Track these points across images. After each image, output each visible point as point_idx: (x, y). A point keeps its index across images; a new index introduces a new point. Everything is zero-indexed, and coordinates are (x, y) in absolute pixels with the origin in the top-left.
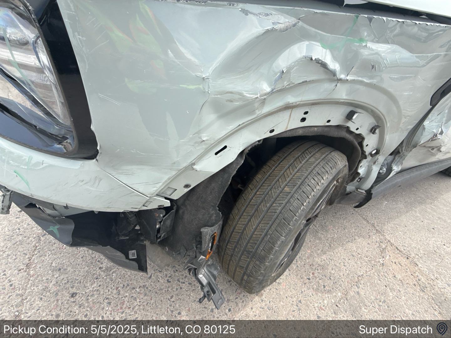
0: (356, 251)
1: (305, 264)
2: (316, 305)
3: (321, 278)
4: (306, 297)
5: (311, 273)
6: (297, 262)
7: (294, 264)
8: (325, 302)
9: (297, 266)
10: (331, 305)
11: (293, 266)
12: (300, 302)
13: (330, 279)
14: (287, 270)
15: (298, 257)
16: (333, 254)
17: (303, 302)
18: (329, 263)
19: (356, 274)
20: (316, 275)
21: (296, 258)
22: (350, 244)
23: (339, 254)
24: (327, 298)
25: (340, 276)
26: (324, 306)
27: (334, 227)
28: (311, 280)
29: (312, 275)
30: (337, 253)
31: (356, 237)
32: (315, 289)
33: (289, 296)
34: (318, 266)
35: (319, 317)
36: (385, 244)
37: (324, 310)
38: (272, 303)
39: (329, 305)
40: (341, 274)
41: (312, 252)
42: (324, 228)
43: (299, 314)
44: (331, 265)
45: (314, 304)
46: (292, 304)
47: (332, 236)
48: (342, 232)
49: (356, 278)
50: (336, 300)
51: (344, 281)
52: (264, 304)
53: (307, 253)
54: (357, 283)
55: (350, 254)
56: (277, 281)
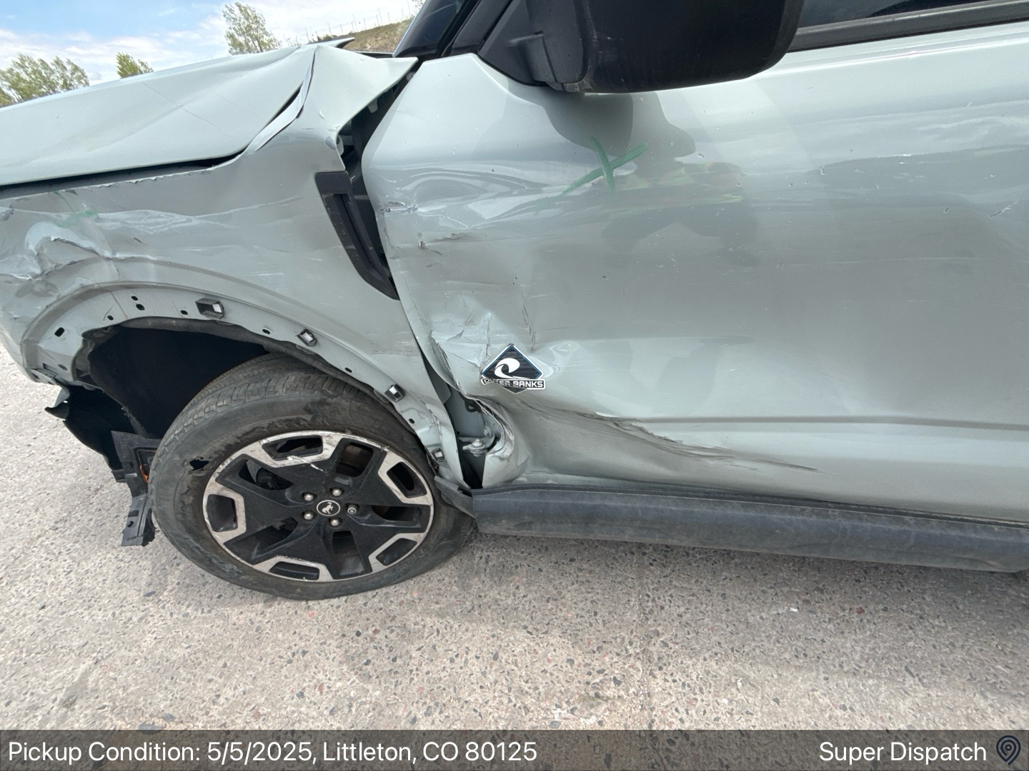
0: (515, 653)
1: (381, 609)
2: (320, 676)
3: (381, 648)
4: (320, 655)
5: (374, 629)
6: (374, 596)
7: (365, 597)
8: (339, 684)
9: (365, 604)
10: (342, 696)
11: (360, 599)
12: (304, 653)
13: (394, 660)
14: (344, 598)
15: (384, 590)
16: (456, 626)
17: (308, 657)
18: (426, 635)
19: (455, 689)
20: (378, 636)
21: (377, 591)
23: (470, 634)
24: (348, 683)
25: (417, 669)
26: (329, 687)
27: (529, 583)
28: (359, 638)
29: (370, 632)
30: (467, 630)
31: (556, 632)
32: (348, 654)
33: (299, 634)
34: (399, 627)
35: (301, 695)
36: (622, 693)
37: (321, 693)
38: (268, 626)
39: (338, 694)
40: (425, 668)
41: (420, 599)
42: (501, 574)
43: (282, 667)
44: (427, 641)
45: (319, 672)
46: (290, 648)
47: (498, 597)
48: (534, 603)
49: (447, 696)
50: (360, 698)
51: (414, 682)
52: (260, 619)
53: (408, 595)
54: (437, 704)
55: (493, 650)
56: (311, 603)
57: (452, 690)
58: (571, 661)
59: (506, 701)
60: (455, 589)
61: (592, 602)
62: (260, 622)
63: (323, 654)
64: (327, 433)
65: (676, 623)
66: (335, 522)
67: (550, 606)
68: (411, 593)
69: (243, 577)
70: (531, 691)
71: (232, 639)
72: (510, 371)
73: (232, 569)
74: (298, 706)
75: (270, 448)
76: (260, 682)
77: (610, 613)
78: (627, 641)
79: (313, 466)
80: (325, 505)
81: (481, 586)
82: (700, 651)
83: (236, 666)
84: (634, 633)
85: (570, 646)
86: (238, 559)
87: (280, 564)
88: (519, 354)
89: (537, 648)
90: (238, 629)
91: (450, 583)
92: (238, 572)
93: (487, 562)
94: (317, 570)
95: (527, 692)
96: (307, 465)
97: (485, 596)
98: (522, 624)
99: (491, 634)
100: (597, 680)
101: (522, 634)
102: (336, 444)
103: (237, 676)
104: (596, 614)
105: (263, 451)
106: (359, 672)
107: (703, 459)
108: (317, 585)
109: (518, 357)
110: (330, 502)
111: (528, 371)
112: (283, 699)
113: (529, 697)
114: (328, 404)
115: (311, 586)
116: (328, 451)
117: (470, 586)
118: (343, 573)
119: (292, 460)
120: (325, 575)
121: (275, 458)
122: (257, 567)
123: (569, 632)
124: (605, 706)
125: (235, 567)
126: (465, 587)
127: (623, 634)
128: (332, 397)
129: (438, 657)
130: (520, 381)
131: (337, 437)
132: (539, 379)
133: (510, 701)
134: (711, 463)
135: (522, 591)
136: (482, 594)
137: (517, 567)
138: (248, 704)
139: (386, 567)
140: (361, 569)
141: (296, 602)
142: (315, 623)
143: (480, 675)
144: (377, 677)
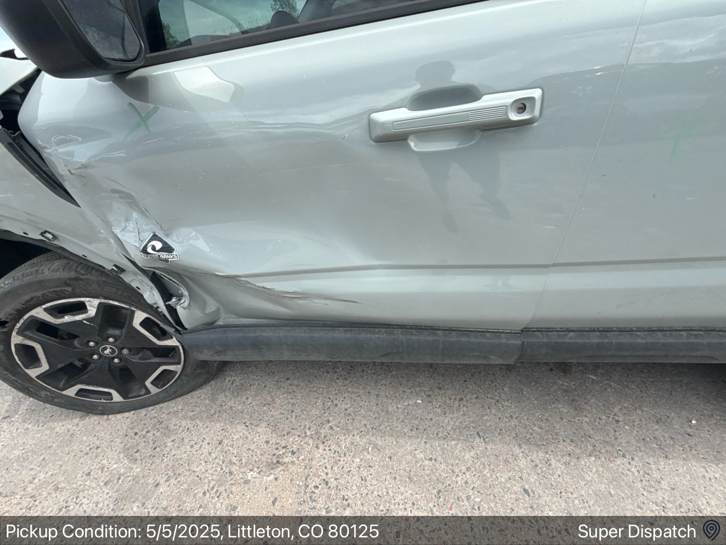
0: (234, 439)
1: (155, 417)
2: (105, 462)
3: (148, 442)
4: (107, 448)
5: (147, 430)
6: (153, 410)
7: (147, 411)
8: (115, 466)
9: (145, 415)
10: (115, 473)
11: (143, 412)
12: (98, 448)
13: (155, 449)
14: (133, 412)
15: (161, 405)
16: (201, 425)
17: (99, 450)
18: (180, 432)
19: (189, 464)
20: (148, 435)
21: (156, 406)
22: (241, 428)
23: (208, 429)
24: (121, 465)
25: (168, 454)
26: (108, 468)
27: (256, 395)
28: (136, 436)
29: (144, 432)
30: (207, 427)
31: (264, 424)
32: (126, 447)
33: (97, 436)
34: (164, 428)
35: (89, 474)
36: (295, 459)
37: (102, 472)
38: (79, 432)
39: (113, 472)
40: (173, 452)
41: (182, 410)
42: (240, 390)
43: (81, 458)
44: (180, 435)
45: (104, 459)
46: (89, 445)
47: (233, 405)
48: (256, 408)
49: (182, 469)
50: (126, 473)
51: (164, 461)
52: (75, 428)
53: (176, 408)
54: (174, 474)
55: (220, 438)
56: (110, 416)
57: (186, 465)
58: (267, 442)
59: (219, 469)
60: (207, 402)
61: (292, 405)
62: (74, 430)
63: (110, 448)
64: (88, 299)
65: (343, 414)
66: (116, 360)
67: (265, 408)
68: (178, 406)
69: (56, 400)
70: (237, 462)
71: (53, 443)
72: (157, 249)
73: (47, 395)
74: (85, 481)
75: (50, 311)
76: (64, 468)
77: (302, 411)
78: (307, 427)
79: (85, 322)
80: (105, 349)
81: (224, 399)
82: (352, 431)
83: (51, 459)
84: (314, 422)
85: (270, 433)
86: (50, 387)
87: (81, 390)
88: (160, 238)
89: (248, 435)
90: (58, 436)
91: (205, 398)
92: (52, 397)
93: (232, 384)
94: (110, 394)
95: (234, 463)
96: (80, 322)
97: (225, 405)
98: (244, 421)
99: (221, 428)
100: (281, 453)
101: (242, 427)
102: (96, 306)
103: (50, 465)
104: (293, 411)
105: (45, 313)
106: (130, 458)
107: (295, 300)
108: (113, 404)
109: (160, 240)
110: (108, 346)
111: (167, 248)
112: (76, 477)
113: (235, 466)
114: (81, 280)
115: (109, 405)
116: (92, 312)
117: (217, 399)
118: (130, 396)
119: (68, 319)
120: (117, 397)
121: (56, 317)
122: (64, 393)
123: (272, 424)
124: (281, 468)
125: (49, 393)
126: (213, 400)
127: (306, 423)
128: (83, 275)
129: (183, 445)
130: (164, 255)
131: (96, 302)
132: (174, 253)
133: (222, 469)
134: (301, 302)
135: (250, 401)
136: (223, 404)
137: (251, 385)
138: (53, 482)
139: (160, 390)
140: (143, 392)
141: (100, 416)
142: (110, 428)
143: (207, 454)
144: (141, 460)
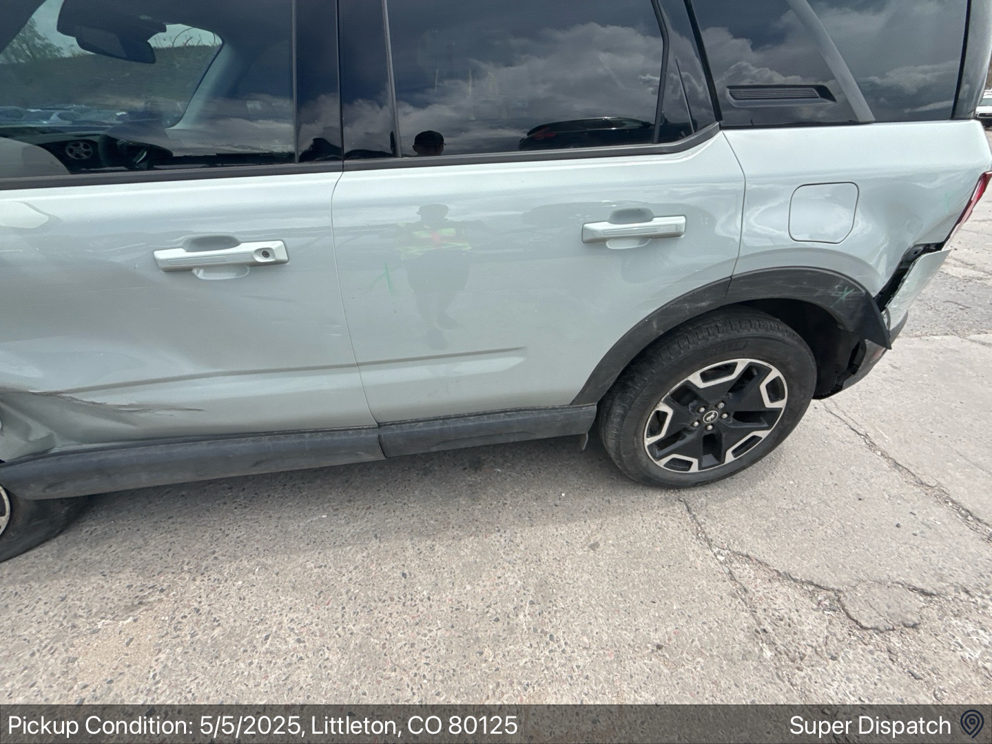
0: (84, 592)
16: (37, 586)
18: (3, 599)
19: (13, 630)
22: (95, 578)
23: (47, 588)
27: (123, 542)
30: (45, 587)
31: (129, 570)
36: (163, 596)
41: (9, 574)
49: (3, 636)
57: (10, 631)
58: (130, 586)
59: (57, 626)
67: (133, 553)
68: (2, 572)
70: (84, 614)
78: (186, 563)
84: (195, 556)
85: (135, 576)
89: (104, 585)
93: (91, 534)
95: (80, 616)
98: (101, 571)
99: (67, 584)
100: (146, 594)
101: (98, 578)
113: (80, 619)
123: (140, 567)
124: (144, 608)
127: (185, 559)
129: (7, 611)
133: (62, 625)
136: (74, 558)
143: (42, 614)
